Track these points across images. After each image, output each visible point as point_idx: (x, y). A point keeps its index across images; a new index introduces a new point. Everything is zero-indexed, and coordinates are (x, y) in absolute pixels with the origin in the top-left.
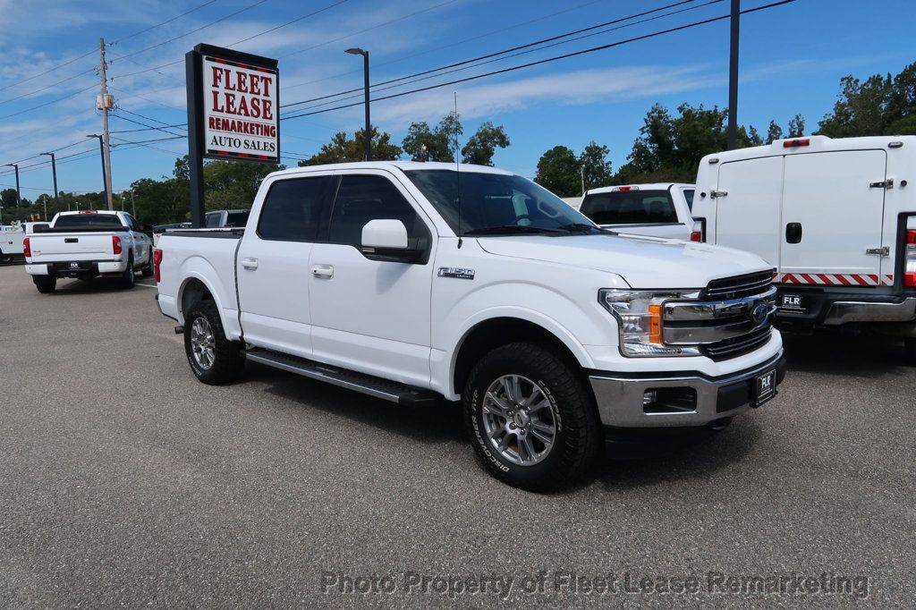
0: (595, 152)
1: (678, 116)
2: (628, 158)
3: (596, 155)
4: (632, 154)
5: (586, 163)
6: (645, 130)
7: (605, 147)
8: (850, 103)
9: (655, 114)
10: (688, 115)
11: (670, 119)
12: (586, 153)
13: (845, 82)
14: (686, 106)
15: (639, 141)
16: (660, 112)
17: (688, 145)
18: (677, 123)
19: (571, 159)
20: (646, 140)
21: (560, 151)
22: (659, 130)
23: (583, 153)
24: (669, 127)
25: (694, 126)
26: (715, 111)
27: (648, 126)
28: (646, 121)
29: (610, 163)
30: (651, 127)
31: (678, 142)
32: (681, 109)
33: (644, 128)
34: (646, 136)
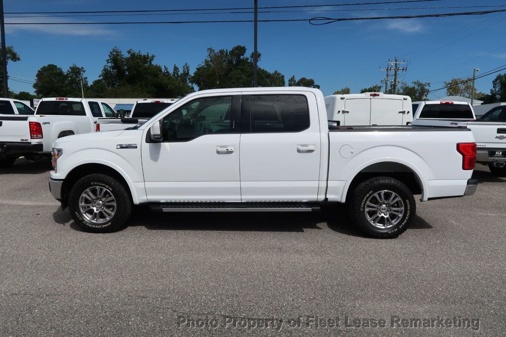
0: (76, 71)
1: (127, 55)
2: (100, 77)
3: (77, 72)
4: (102, 74)
5: (71, 77)
6: (110, 61)
7: (83, 68)
8: (211, 61)
9: (115, 53)
10: (133, 55)
11: (123, 57)
12: (70, 71)
13: (209, 50)
14: (131, 51)
15: (107, 67)
16: (117, 52)
17: (135, 72)
18: (127, 59)
19: (60, 73)
20: (110, 67)
21: (52, 68)
22: (118, 62)
23: (68, 71)
24: (123, 61)
25: (138, 62)
26: (148, 55)
27: (111, 59)
28: (110, 56)
29: (87, 78)
30: (113, 60)
31: (129, 69)
32: (129, 52)
33: (108, 60)
34: (110, 64)
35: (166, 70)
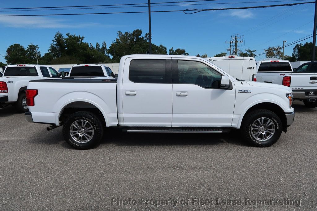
1: (66, 37)
2: (48, 51)
3: (33, 49)
4: (50, 49)
5: (30, 52)
6: (55, 41)
7: (37, 46)
8: (120, 39)
9: (58, 36)
10: (70, 37)
11: (64, 38)
12: (29, 48)
13: (119, 33)
14: (69, 34)
15: (53, 45)
16: (60, 35)
17: (71, 48)
18: (66, 39)
19: (22, 49)
20: (55, 44)
21: (17, 46)
22: (61, 42)
23: (28, 48)
24: (64, 41)
25: (73, 41)
26: (80, 37)
27: (55, 40)
28: (55, 37)
29: (40, 52)
30: (57, 40)
31: (67, 46)
32: (67, 35)
33: (54, 40)
34: (55, 43)
35: (91, 46)
